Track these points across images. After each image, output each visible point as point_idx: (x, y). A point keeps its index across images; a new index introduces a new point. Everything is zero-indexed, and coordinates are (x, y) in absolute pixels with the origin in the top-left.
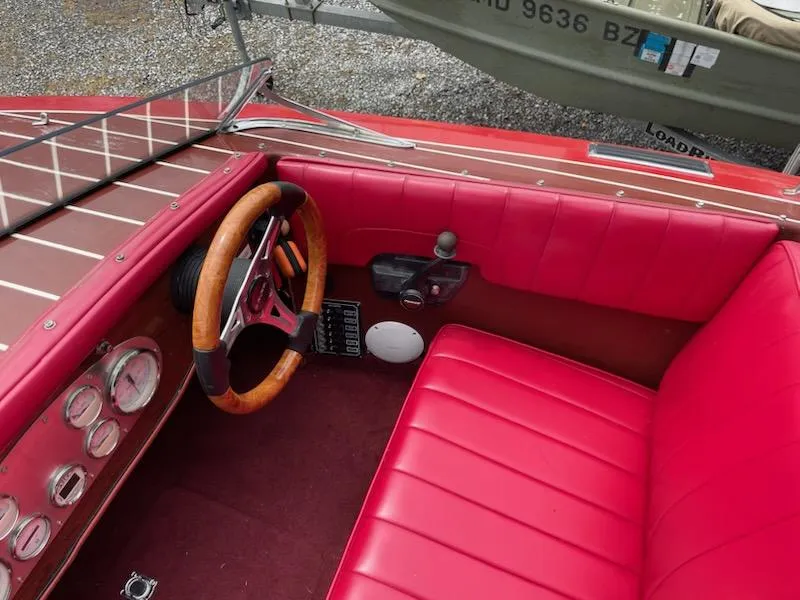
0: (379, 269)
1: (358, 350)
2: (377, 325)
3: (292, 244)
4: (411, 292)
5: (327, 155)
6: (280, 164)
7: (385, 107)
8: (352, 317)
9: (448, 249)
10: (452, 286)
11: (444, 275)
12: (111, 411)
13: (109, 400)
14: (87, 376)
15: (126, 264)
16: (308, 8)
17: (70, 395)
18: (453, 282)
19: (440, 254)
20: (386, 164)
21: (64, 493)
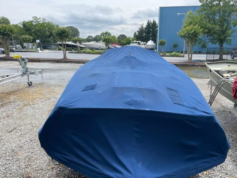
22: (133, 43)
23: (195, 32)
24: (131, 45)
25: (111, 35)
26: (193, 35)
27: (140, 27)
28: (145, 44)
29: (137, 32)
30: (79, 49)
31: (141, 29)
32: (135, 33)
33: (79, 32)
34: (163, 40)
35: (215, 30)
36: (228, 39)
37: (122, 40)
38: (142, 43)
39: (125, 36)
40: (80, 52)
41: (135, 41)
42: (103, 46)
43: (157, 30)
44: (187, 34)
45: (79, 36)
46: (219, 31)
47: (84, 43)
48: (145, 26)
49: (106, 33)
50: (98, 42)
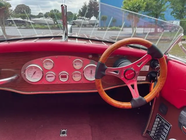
0: (184, 113)
8: (167, 130)
21: (62, 77)
22: (78, 18)
23: (139, 5)
24: (76, 20)
25: (59, 12)
26: (137, 9)
27: (83, 5)
28: (88, 20)
29: (81, 10)
30: (27, 24)
31: (85, 7)
32: (80, 10)
33: (30, 10)
34: (105, 16)
35: (152, 5)
36: (161, 14)
37: (69, 16)
38: (86, 19)
39: (71, 13)
40: (29, 28)
41: (80, 17)
42: (52, 22)
43: (98, 8)
44: (132, 8)
45: (30, 13)
46: (155, 6)
47: (33, 19)
48: (87, 4)
49: (55, 10)
50: (47, 18)
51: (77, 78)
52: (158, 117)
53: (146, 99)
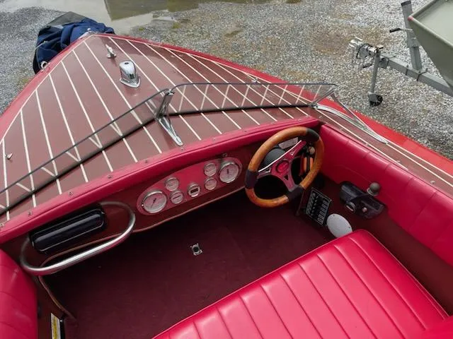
0: (344, 188)
1: (322, 222)
2: (336, 215)
3: (311, 159)
4: (352, 204)
5: (344, 130)
6: (323, 126)
7: (437, 136)
8: (326, 205)
9: (374, 191)
10: (373, 212)
11: (371, 205)
12: (217, 177)
13: (218, 173)
14: (216, 161)
15: (245, 133)
16: (417, 72)
17: (209, 163)
18: (374, 211)
19: (369, 192)
20: (365, 143)
21: (192, 192)
51: (211, 186)
52: (314, 192)
53: (303, 186)
